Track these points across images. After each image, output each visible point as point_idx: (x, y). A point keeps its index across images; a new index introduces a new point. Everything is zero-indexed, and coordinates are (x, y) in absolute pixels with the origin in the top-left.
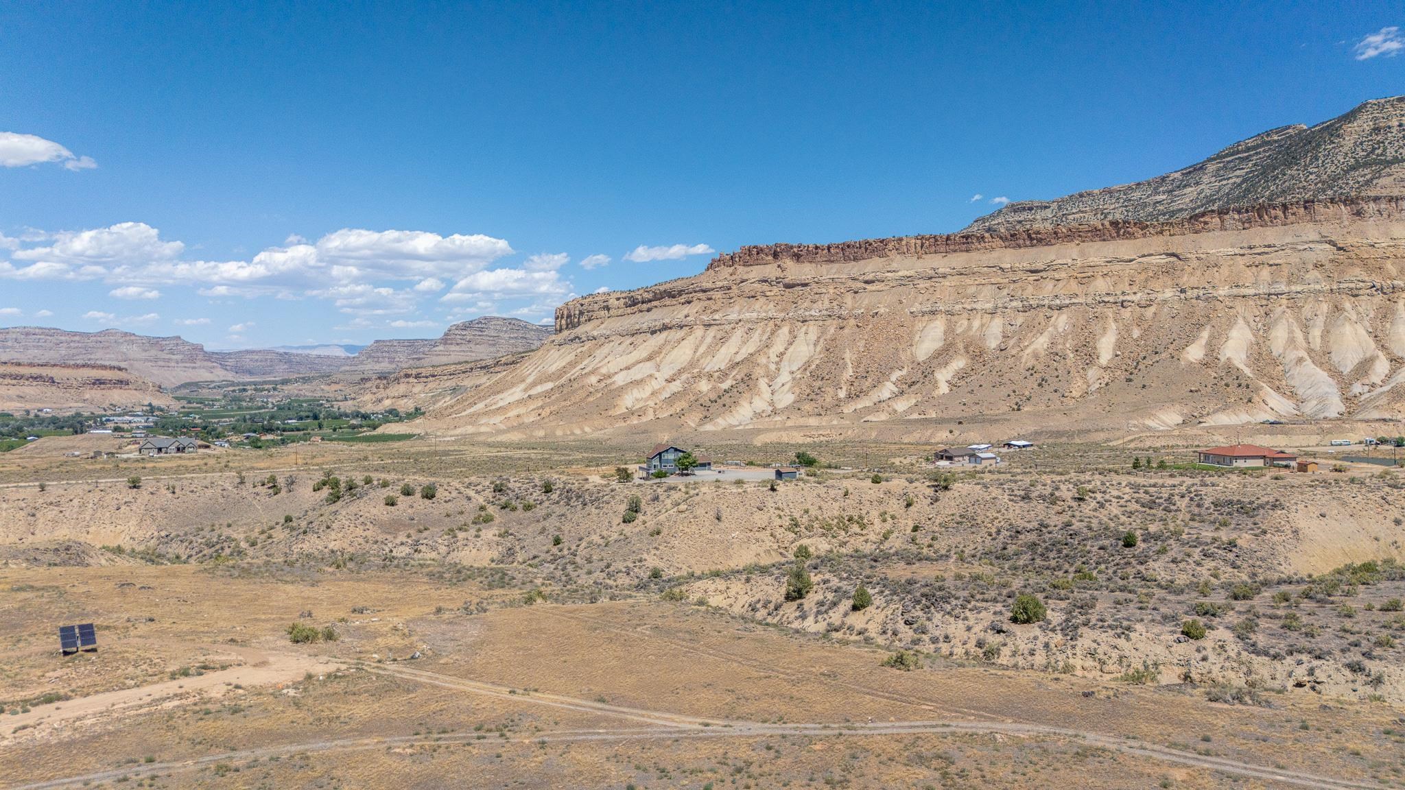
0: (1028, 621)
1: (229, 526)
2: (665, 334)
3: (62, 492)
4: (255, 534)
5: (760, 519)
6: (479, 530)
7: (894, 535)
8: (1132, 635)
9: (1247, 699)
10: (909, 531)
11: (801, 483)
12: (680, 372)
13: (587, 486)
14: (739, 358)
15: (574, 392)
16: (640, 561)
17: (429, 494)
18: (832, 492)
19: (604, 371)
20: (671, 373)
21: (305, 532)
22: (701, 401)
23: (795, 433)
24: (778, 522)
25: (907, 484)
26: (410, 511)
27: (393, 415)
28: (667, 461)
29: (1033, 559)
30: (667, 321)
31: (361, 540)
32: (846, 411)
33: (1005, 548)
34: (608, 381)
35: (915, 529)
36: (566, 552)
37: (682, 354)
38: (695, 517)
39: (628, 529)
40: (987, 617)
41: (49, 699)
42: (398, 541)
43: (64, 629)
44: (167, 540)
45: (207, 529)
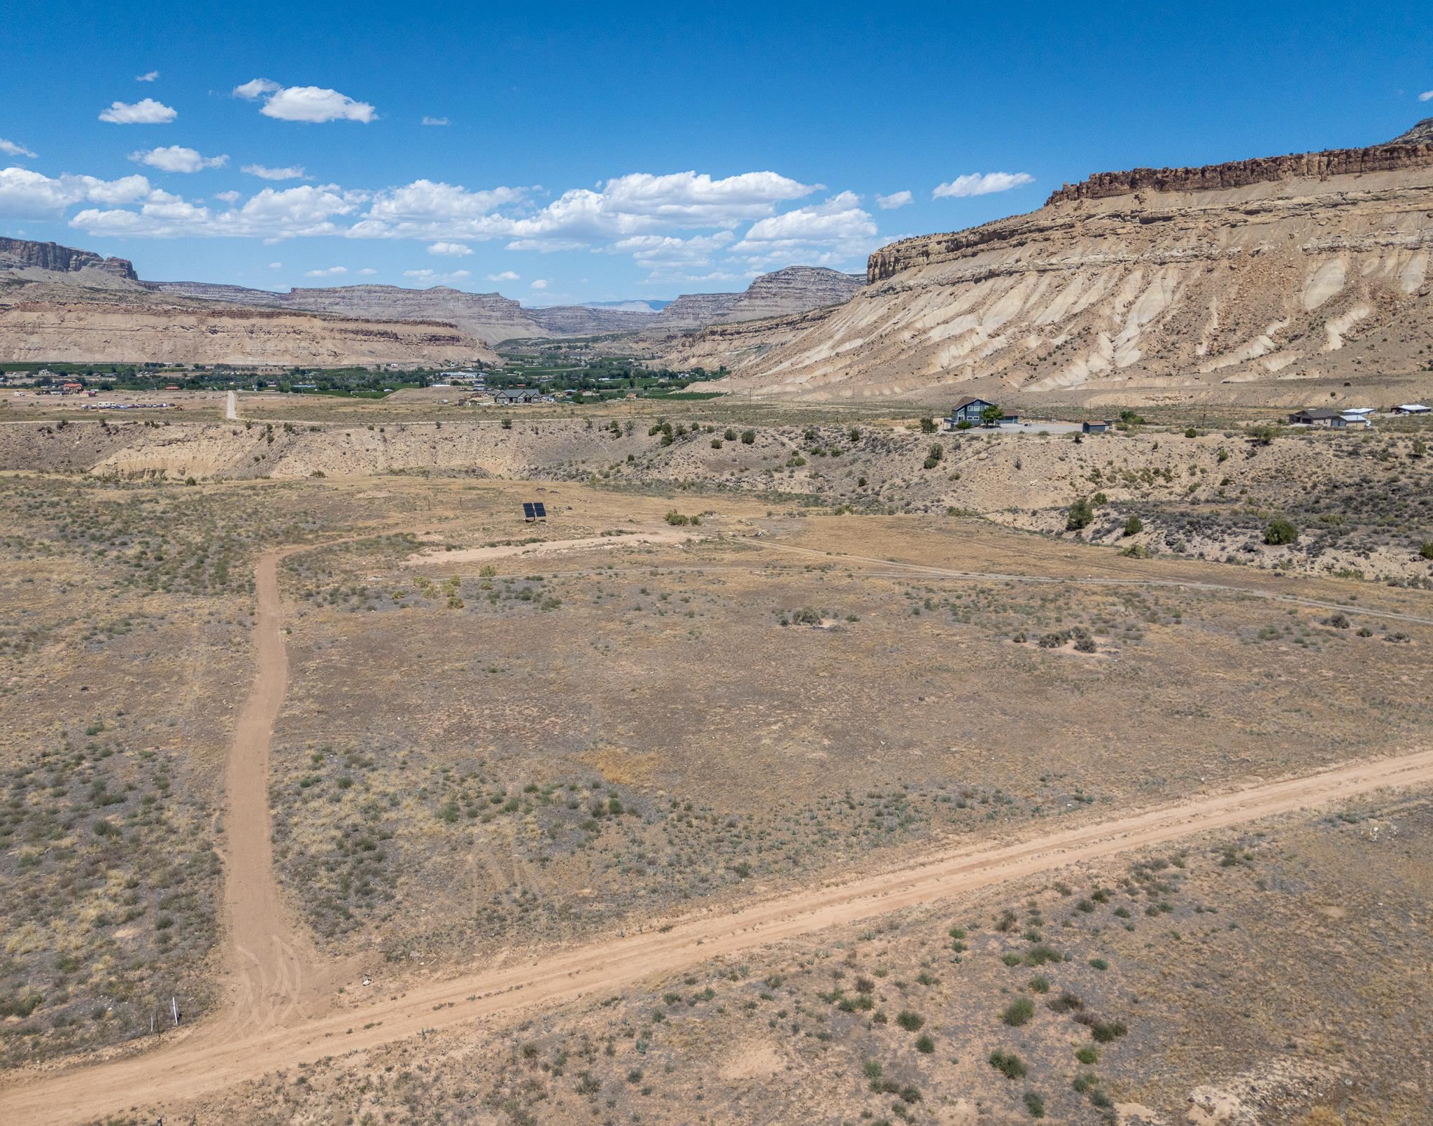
0: (1279, 543)
1: (583, 462)
2: (991, 282)
3: (453, 429)
4: (606, 469)
5: (1062, 469)
6: (792, 472)
7: (1203, 487)
8: (1371, 554)
9: (1420, 585)
10: (1217, 484)
11: (1108, 436)
12: (1006, 326)
13: (891, 436)
14: (1077, 309)
15: (885, 349)
16: (938, 501)
17: (748, 439)
18: (1140, 446)
19: (919, 325)
20: (995, 327)
21: (648, 467)
22: (1028, 359)
23: (1135, 396)
24: (1080, 472)
25: (1224, 438)
26: (733, 453)
27: (699, 374)
28: (973, 413)
29: (1344, 512)
30: (994, 267)
31: (693, 476)
32: (1203, 370)
33: (1317, 502)
34: (924, 337)
35: (1225, 482)
36: (870, 492)
37: (1010, 305)
38: (995, 465)
39: (928, 474)
40: (1243, 540)
41: (534, 541)
42: (724, 478)
43: (525, 505)
44: (536, 472)
45: (566, 465)
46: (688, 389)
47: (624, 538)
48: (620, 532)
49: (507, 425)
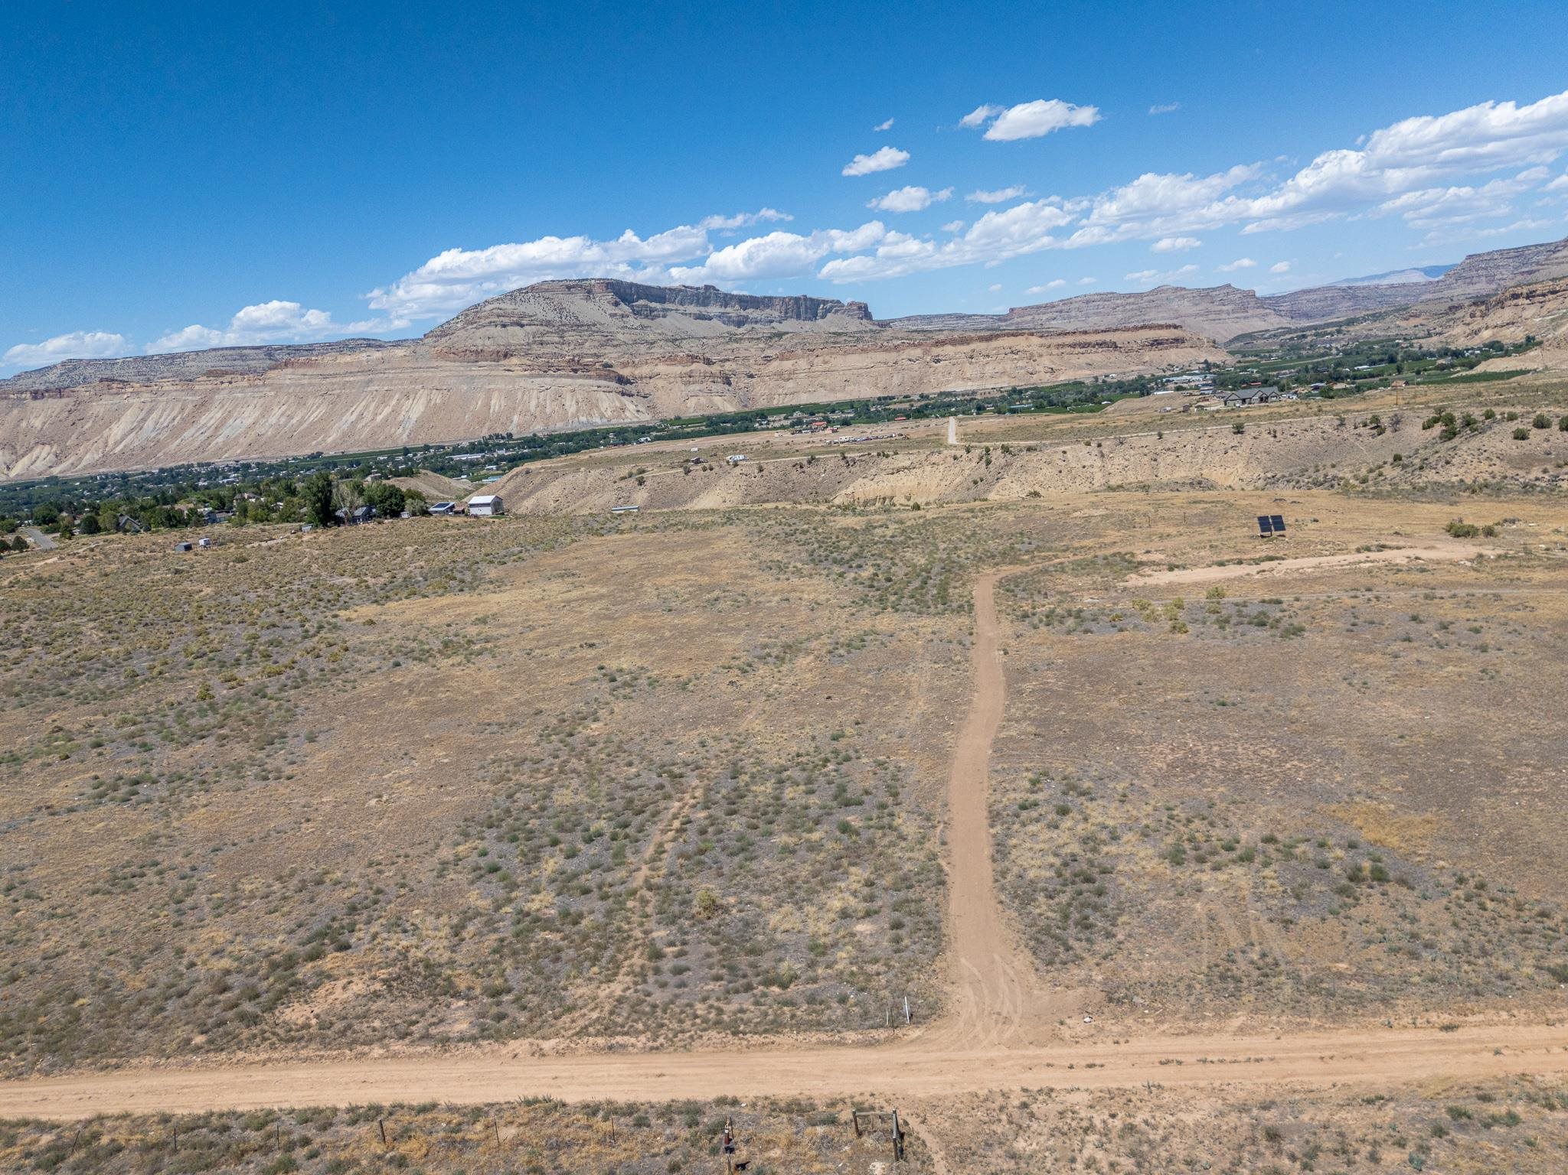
1: (1333, 466)
3: (1176, 439)
4: (1363, 472)
21: (1421, 468)
26: (1545, 445)
27: (1496, 349)
31: (1486, 476)
41: (1271, 559)
42: (1532, 476)
43: (1260, 518)
44: (1273, 481)
45: (1311, 470)
46: (1479, 369)
47: (1387, 554)
48: (1382, 548)
49: (1239, 430)
